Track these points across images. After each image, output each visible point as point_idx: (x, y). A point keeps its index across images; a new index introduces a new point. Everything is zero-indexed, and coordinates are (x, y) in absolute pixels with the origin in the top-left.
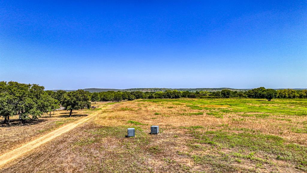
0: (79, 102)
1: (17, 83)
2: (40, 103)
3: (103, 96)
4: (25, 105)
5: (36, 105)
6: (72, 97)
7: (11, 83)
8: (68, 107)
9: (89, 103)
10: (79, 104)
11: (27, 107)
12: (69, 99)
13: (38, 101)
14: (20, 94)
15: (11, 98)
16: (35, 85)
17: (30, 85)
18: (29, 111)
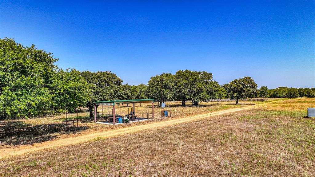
0: (246, 89)
1: (190, 72)
2: (208, 88)
3: (273, 92)
4: (197, 89)
5: (205, 90)
6: (238, 84)
7: (186, 71)
8: (235, 94)
9: (257, 91)
10: (246, 91)
11: (198, 90)
12: (235, 86)
13: (207, 86)
14: (193, 79)
15: (186, 83)
16: (204, 72)
17: (200, 73)
18: (200, 94)
